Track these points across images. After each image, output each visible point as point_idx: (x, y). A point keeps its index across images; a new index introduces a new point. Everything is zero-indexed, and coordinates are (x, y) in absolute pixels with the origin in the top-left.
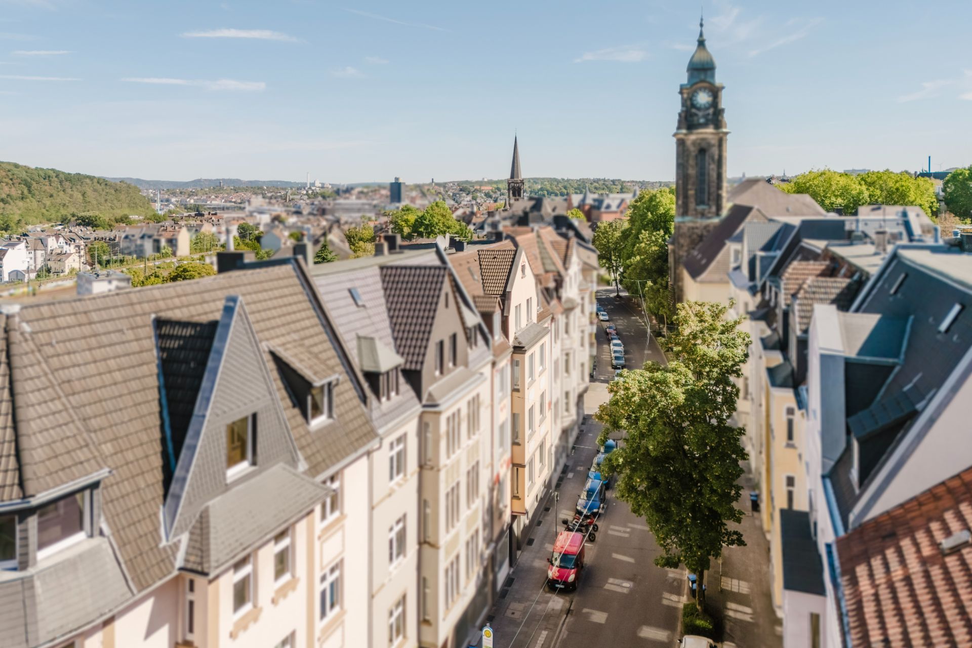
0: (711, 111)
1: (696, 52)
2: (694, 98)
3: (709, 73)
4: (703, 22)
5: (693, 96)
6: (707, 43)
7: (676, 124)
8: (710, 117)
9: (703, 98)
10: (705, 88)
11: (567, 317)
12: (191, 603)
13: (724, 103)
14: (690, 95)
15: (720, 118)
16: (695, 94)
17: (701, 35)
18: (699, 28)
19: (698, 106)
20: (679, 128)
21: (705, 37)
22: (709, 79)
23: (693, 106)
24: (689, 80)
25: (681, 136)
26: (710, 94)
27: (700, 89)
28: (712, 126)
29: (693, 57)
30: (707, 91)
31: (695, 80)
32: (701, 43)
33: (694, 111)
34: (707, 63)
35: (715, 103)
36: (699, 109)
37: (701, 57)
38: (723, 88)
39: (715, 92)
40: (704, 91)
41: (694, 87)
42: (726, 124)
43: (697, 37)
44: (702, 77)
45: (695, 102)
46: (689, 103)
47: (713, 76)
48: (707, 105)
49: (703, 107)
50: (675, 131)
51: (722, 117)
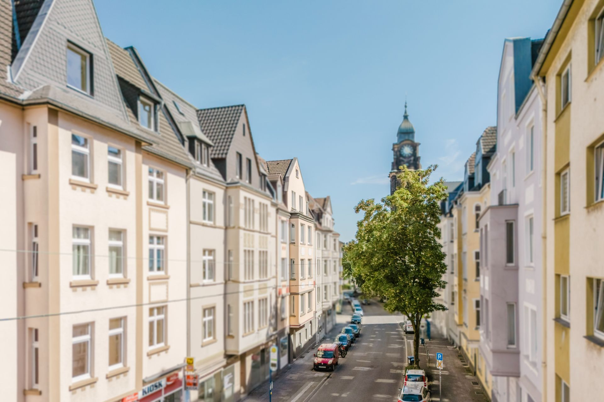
0: (412, 158)
1: (403, 122)
2: (402, 151)
3: (411, 135)
4: (407, 105)
5: (401, 149)
6: (409, 117)
7: (390, 167)
8: (412, 162)
9: (407, 151)
10: (408, 144)
11: (325, 236)
12: (35, 146)
13: (419, 154)
14: (399, 149)
15: (418, 163)
16: (402, 148)
17: (406, 112)
18: (404, 108)
19: (404, 155)
20: (393, 169)
21: (408, 114)
22: (411, 139)
23: (401, 155)
24: (398, 140)
25: (394, 174)
26: (412, 148)
27: (405, 145)
28: (413, 167)
29: (400, 126)
30: (409, 146)
31: (402, 140)
32: (406, 117)
33: (401, 158)
34: (410, 129)
35: (414, 154)
36: (405, 157)
37: (405, 126)
38: (419, 144)
39: (414, 147)
40: (408, 146)
41: (402, 143)
42: (421, 166)
43: (403, 114)
44: (407, 137)
45: (402, 153)
46: (398, 153)
47: (413, 137)
48: (410, 155)
49: (407, 156)
50: (390, 171)
51: (419, 162)
